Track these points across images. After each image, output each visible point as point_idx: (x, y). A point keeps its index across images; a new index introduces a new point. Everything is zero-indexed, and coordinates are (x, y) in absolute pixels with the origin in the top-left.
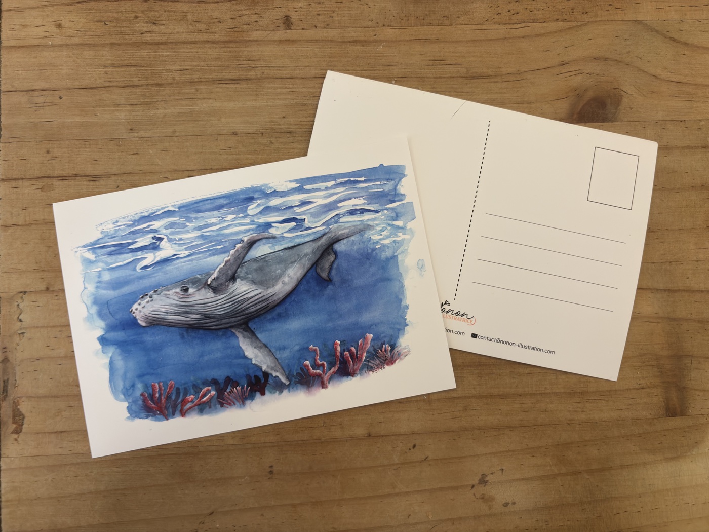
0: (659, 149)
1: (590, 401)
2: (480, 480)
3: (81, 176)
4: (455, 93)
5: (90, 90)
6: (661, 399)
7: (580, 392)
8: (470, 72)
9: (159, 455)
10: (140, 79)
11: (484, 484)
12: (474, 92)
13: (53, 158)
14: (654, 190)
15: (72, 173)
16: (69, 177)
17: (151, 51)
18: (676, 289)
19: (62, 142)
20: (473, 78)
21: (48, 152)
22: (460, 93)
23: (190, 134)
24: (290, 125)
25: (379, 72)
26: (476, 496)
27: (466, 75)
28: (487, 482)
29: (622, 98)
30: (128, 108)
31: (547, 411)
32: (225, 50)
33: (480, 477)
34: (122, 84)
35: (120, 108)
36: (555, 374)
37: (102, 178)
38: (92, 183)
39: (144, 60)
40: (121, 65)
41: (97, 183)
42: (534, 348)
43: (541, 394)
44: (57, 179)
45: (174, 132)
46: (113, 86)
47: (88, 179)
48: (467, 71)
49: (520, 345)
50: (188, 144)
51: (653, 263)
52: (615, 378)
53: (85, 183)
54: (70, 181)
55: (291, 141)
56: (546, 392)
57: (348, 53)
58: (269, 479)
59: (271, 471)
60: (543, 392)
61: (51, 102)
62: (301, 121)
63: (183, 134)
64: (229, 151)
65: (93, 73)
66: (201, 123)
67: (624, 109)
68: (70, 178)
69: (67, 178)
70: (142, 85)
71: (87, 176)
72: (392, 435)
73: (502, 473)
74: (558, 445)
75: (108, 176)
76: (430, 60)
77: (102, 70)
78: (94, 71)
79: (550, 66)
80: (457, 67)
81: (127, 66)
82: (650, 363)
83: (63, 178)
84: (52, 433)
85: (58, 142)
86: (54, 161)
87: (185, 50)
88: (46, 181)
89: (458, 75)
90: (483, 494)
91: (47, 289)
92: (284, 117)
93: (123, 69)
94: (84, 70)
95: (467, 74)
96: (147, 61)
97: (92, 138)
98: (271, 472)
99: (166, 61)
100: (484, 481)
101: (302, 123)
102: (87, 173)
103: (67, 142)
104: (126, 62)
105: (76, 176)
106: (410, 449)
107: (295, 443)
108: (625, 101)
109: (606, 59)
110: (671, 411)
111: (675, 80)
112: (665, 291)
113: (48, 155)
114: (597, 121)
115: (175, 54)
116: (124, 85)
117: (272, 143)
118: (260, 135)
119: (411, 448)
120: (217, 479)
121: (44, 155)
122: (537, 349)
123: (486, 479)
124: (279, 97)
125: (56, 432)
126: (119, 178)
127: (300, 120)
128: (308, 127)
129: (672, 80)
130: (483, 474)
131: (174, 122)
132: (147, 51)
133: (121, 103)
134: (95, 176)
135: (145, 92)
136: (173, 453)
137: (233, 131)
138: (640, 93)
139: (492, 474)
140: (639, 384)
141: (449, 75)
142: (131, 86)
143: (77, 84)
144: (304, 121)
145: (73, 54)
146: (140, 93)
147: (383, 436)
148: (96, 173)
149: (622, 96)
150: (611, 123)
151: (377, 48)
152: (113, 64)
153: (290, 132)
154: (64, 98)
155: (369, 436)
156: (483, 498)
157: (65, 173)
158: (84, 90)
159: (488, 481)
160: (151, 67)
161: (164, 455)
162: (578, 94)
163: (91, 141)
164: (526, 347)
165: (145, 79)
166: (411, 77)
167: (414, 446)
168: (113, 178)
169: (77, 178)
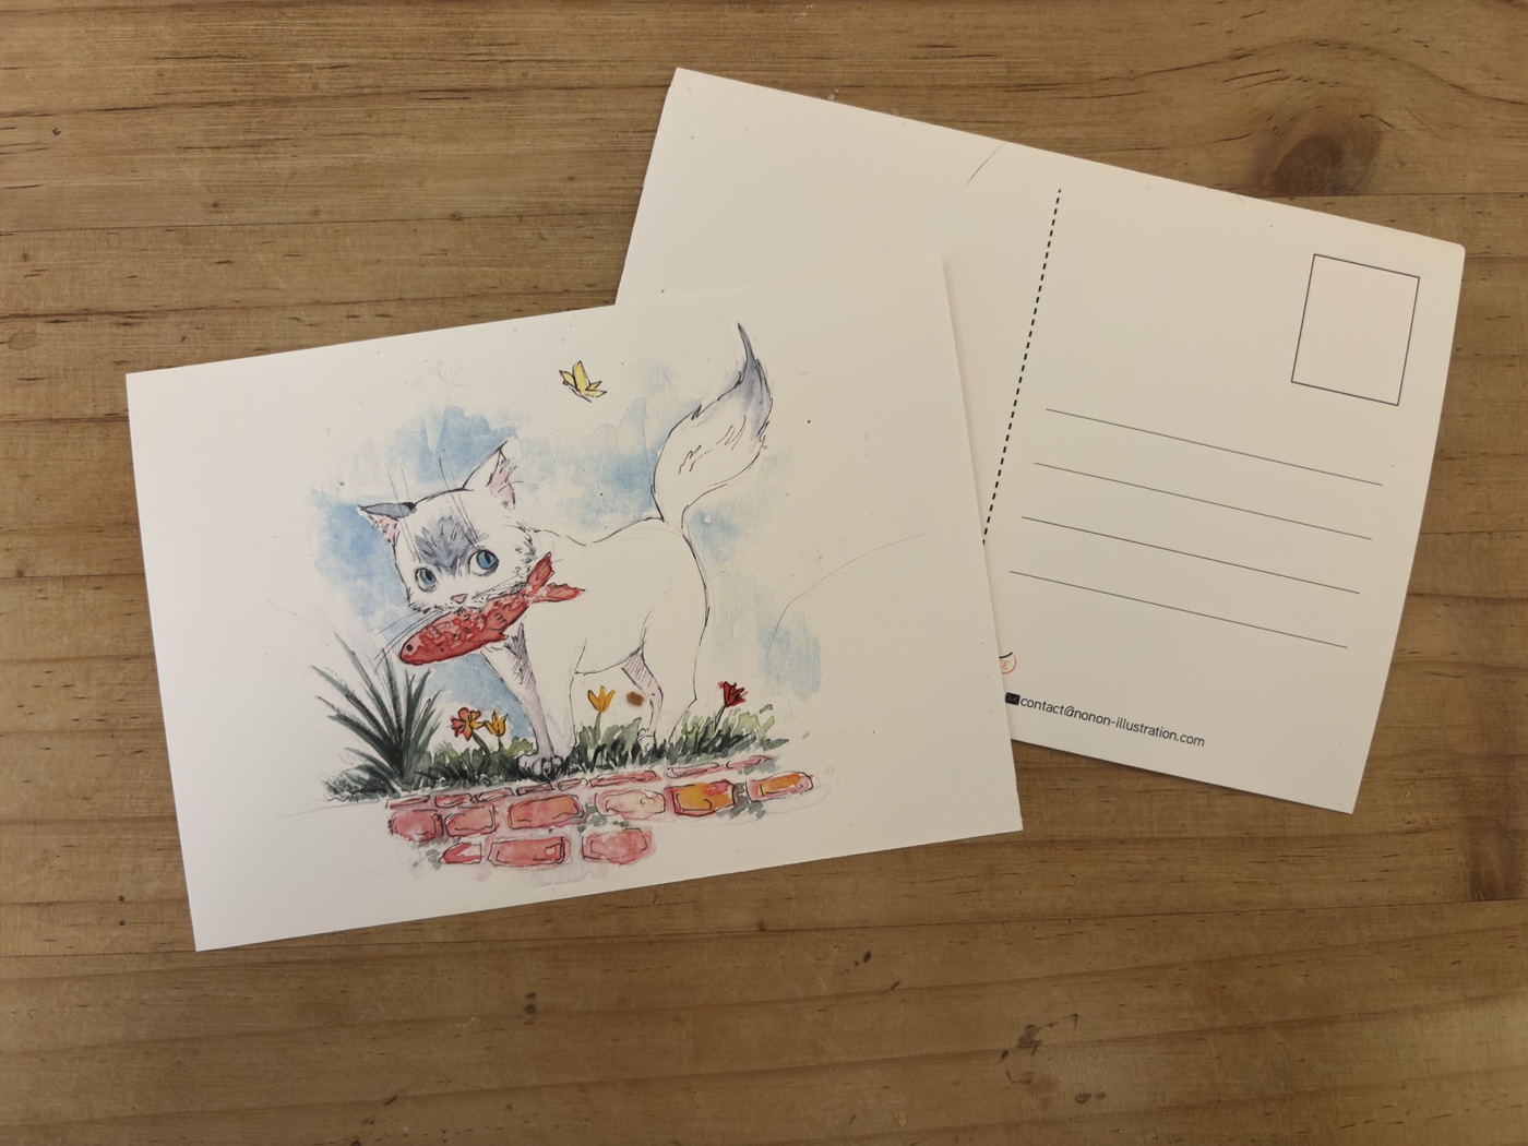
0: (1469, 260)
1: (1290, 859)
2: (1021, 1039)
3: (98, 313)
4: (978, 124)
5: (123, 114)
6: (1461, 859)
7: (1264, 839)
8: (1016, 75)
9: (273, 963)
10: (238, 87)
11: (1031, 1050)
12: (1024, 123)
13: (36, 273)
14: (1454, 359)
15: (79, 305)
16: (72, 315)
17: (262, 22)
18: (1503, 596)
19: (56, 235)
20: (1023, 87)
21: (25, 257)
22: (989, 125)
23: (351, 218)
24: (587, 196)
25: (796, 74)
26: (1012, 1074)
27: (1004, 82)
28: (1038, 1043)
29: (1379, 139)
30: (209, 154)
31: (1186, 882)
32: (435, 19)
33: (1022, 1032)
34: (196, 98)
35: (191, 155)
36: (1206, 795)
37: (147, 318)
38: (122, 330)
39: (246, 44)
40: (195, 55)
41: (135, 330)
42: (1154, 732)
43: (1172, 839)
44: (45, 319)
45: (316, 213)
46: (175, 104)
47: (115, 319)
48: (1009, 72)
49: (1122, 724)
50: (348, 241)
51: (1449, 534)
52: (1347, 805)
53: (108, 331)
54: (73, 324)
55: (588, 234)
56: (1184, 835)
57: (726, 28)
58: (526, 1023)
59: (530, 1006)
60: (1175, 835)
61: (36, 143)
62: (611, 188)
63: (337, 217)
64: (442, 257)
65: (131, 74)
66: (378, 191)
67: (1386, 165)
68: (72, 318)
69: (67, 318)
70: (241, 103)
71: (113, 313)
72: (816, 929)
73: (1076, 1024)
74: (1210, 961)
75: (161, 313)
76: (919, 46)
77: (153, 67)
78: (133, 70)
79: (1209, 60)
80: (983, 63)
81: (208, 57)
82: (1437, 772)
83: (57, 318)
84: (31, 904)
85: (49, 235)
86: (38, 278)
87: (341, 20)
88: (20, 323)
89: (987, 81)
90: (1028, 1073)
91: (20, 574)
92: (571, 179)
93: (199, 64)
94: (111, 67)
95: (1008, 78)
96: (254, 44)
97: (124, 224)
98: (531, 1009)
99: (296, 45)
100: (1032, 1041)
101: (615, 192)
102: (113, 305)
103: (69, 235)
104: (205, 48)
105: (87, 312)
106: (857, 964)
107: (586, 942)
108: (1388, 146)
109: (1342, 46)
110: (1483, 889)
111: (1508, 97)
112: (1477, 600)
113: (27, 263)
114: (1320, 193)
115: (318, 28)
116: (200, 101)
117: (544, 239)
118: (515, 220)
119: (861, 960)
120: (406, 1022)
121: (18, 264)
122: (1162, 734)
123: (1037, 1038)
124: (560, 131)
125: (38, 904)
126: (188, 319)
127: (609, 185)
128: (627, 202)
129: (1502, 97)
130: (1029, 1027)
131: (317, 190)
132: (254, 23)
133: (192, 144)
134: (130, 314)
135: (249, 117)
136: (302, 958)
137: (454, 211)
138: (1423, 127)
139: (1051, 1025)
140: (1409, 823)
141: (964, 82)
142: (216, 103)
143: (94, 100)
144: (619, 188)
145: (87, 32)
146: (236, 121)
147: (793, 931)
148: (133, 306)
149: (1379, 133)
150: (1352, 198)
151: (795, 17)
152: (176, 53)
153: (584, 214)
154: (64, 133)
155: (762, 930)
156: (1028, 1082)
157: (62, 306)
158: (111, 114)
159: (1040, 1041)
160: (262, 60)
161: (285, 963)
162: (1275, 128)
163: (122, 232)
164: (1135, 728)
165: (250, 87)
166: (873, 86)
167: (867, 957)
168: (173, 318)
169: (90, 318)
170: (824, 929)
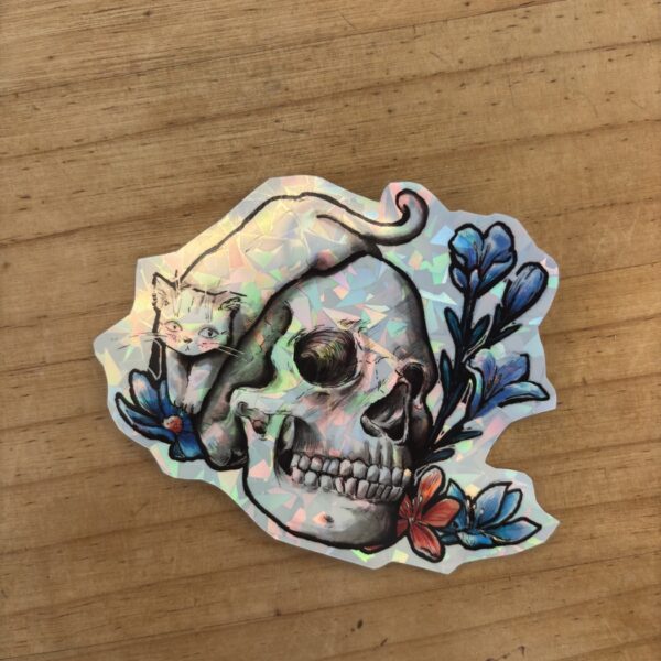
170: (325, 609)
